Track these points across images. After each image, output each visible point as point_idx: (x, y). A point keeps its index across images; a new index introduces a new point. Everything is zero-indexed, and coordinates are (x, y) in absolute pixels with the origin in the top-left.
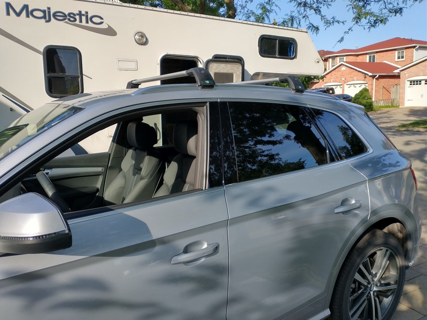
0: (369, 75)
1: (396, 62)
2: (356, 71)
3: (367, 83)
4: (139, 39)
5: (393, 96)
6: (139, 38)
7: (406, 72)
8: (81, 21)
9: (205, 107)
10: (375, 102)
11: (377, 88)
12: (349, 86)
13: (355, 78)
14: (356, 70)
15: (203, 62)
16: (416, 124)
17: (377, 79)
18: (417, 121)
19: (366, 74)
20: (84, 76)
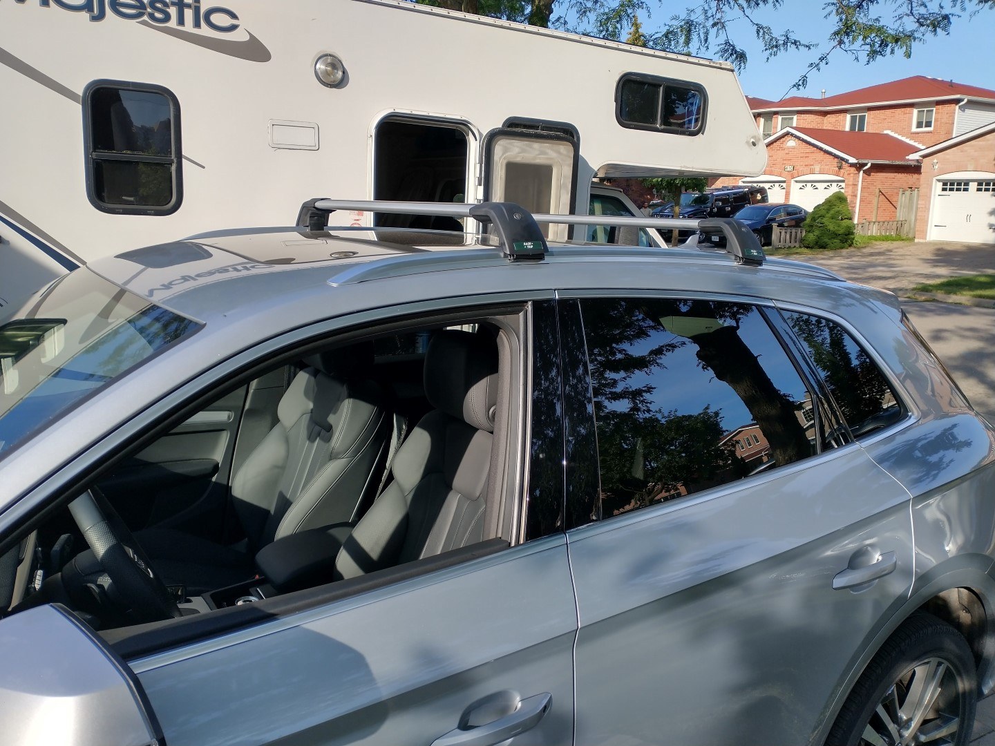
0: (850, 162)
1: (912, 133)
2: (818, 151)
3: (843, 181)
4: (327, 73)
5: (900, 215)
6: (326, 70)
7: (935, 161)
8: (181, 21)
9: (521, 314)
10: (860, 226)
11: (866, 194)
12: (800, 185)
13: (817, 168)
14: (821, 149)
15: (480, 134)
16: (953, 286)
17: (867, 172)
18: (956, 279)
19: (843, 159)
20: (184, 160)
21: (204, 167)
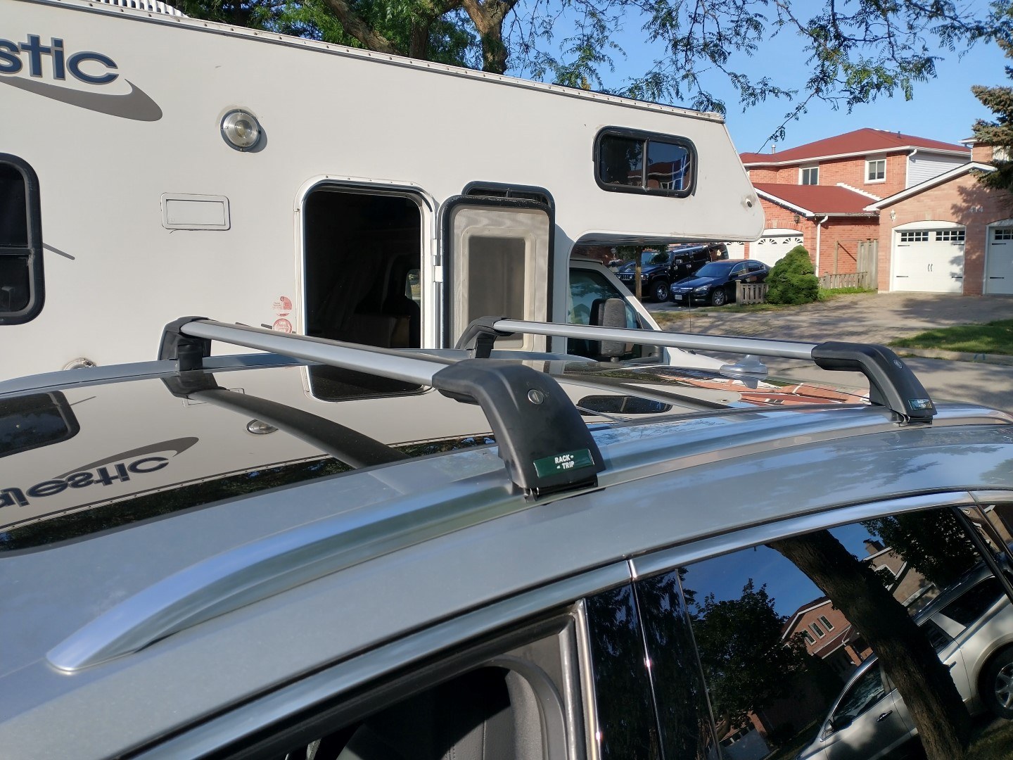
0: (807, 215)
1: (866, 186)
2: (775, 206)
3: (801, 235)
5: (861, 266)
6: (236, 130)
7: (893, 212)
8: (37, 70)
10: (822, 279)
13: (775, 223)
14: (777, 204)
15: (436, 204)
16: (929, 339)
17: (825, 226)
18: (930, 331)
19: (800, 213)
20: (45, 250)
21: (73, 258)
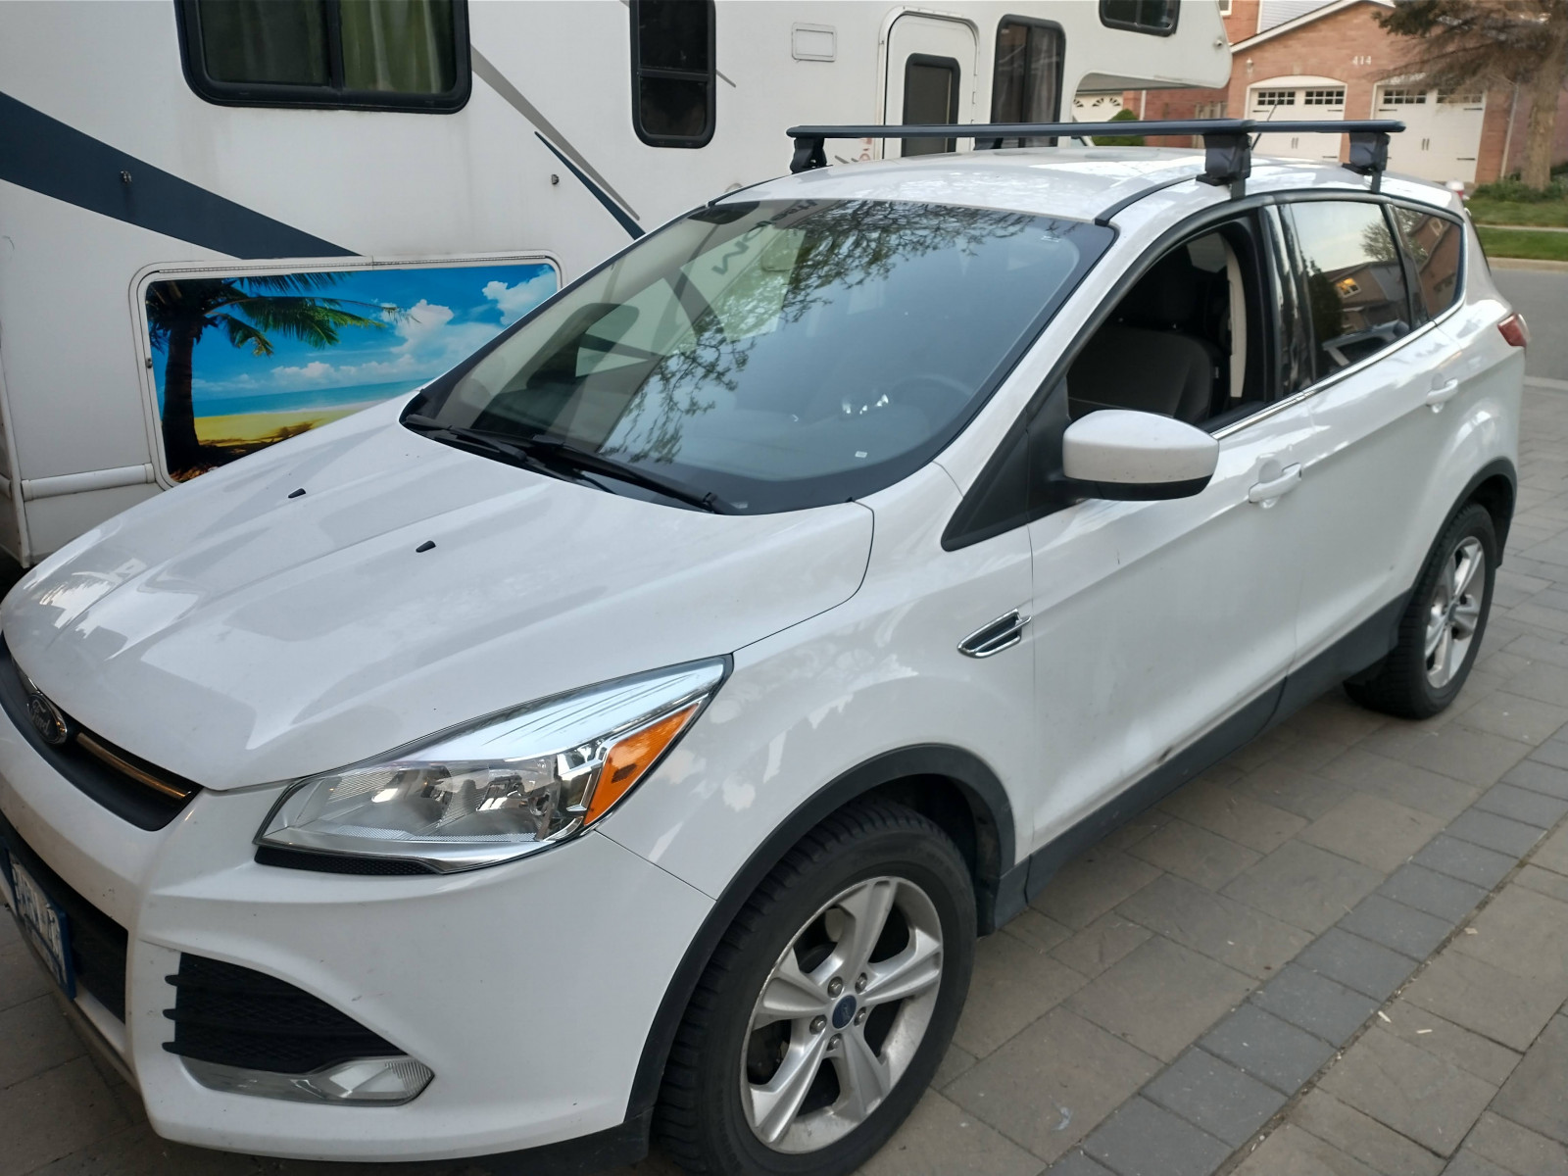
7: (1249, 61)
20: (718, 77)
21: (734, 86)
